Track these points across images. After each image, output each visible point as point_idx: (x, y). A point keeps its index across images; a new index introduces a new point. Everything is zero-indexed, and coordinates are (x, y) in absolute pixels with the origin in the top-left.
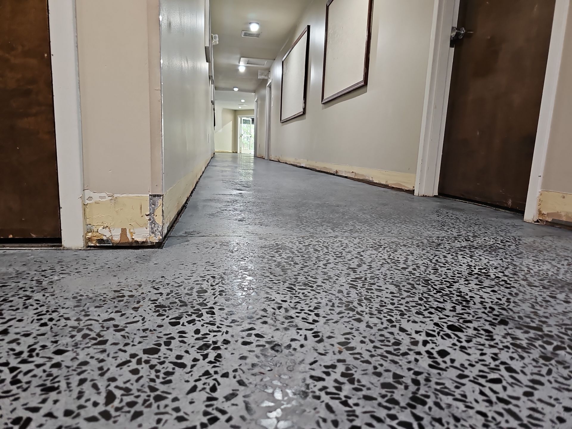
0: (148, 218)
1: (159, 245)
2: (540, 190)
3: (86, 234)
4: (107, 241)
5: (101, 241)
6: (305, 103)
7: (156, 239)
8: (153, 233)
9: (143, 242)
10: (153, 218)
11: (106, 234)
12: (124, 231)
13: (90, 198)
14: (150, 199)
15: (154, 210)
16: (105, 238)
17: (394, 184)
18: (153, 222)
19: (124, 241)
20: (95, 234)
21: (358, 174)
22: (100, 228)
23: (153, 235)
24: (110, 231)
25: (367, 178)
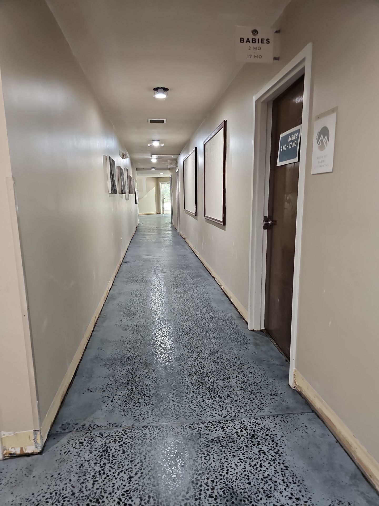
0: (33, 441)
1: (40, 453)
2: (294, 368)
3: (3, 452)
4: (14, 454)
5: (11, 454)
6: (196, 208)
7: (39, 450)
8: (36, 448)
9: (32, 453)
10: (36, 441)
11: (13, 451)
12: (22, 449)
13: (4, 435)
14: (34, 432)
15: (36, 437)
16: (12, 453)
17: (240, 311)
18: (36, 443)
19: (22, 453)
20: (8, 451)
21: (224, 289)
22: (10, 449)
23: (36, 449)
24: (15, 449)
25: (228, 295)
